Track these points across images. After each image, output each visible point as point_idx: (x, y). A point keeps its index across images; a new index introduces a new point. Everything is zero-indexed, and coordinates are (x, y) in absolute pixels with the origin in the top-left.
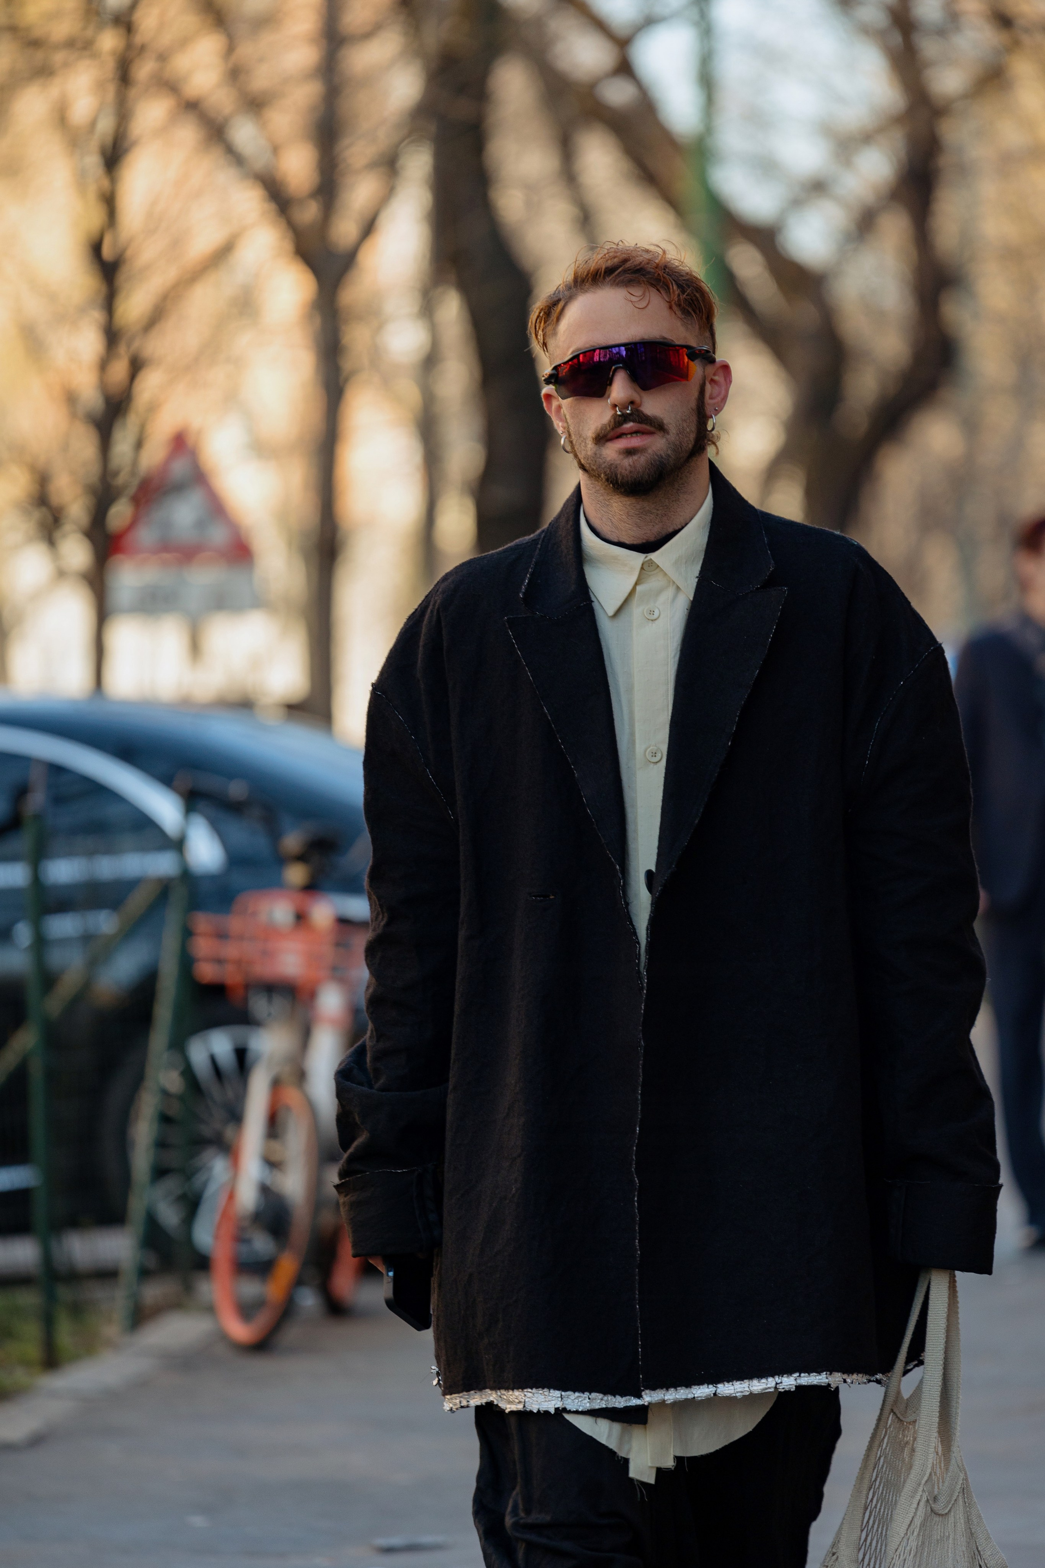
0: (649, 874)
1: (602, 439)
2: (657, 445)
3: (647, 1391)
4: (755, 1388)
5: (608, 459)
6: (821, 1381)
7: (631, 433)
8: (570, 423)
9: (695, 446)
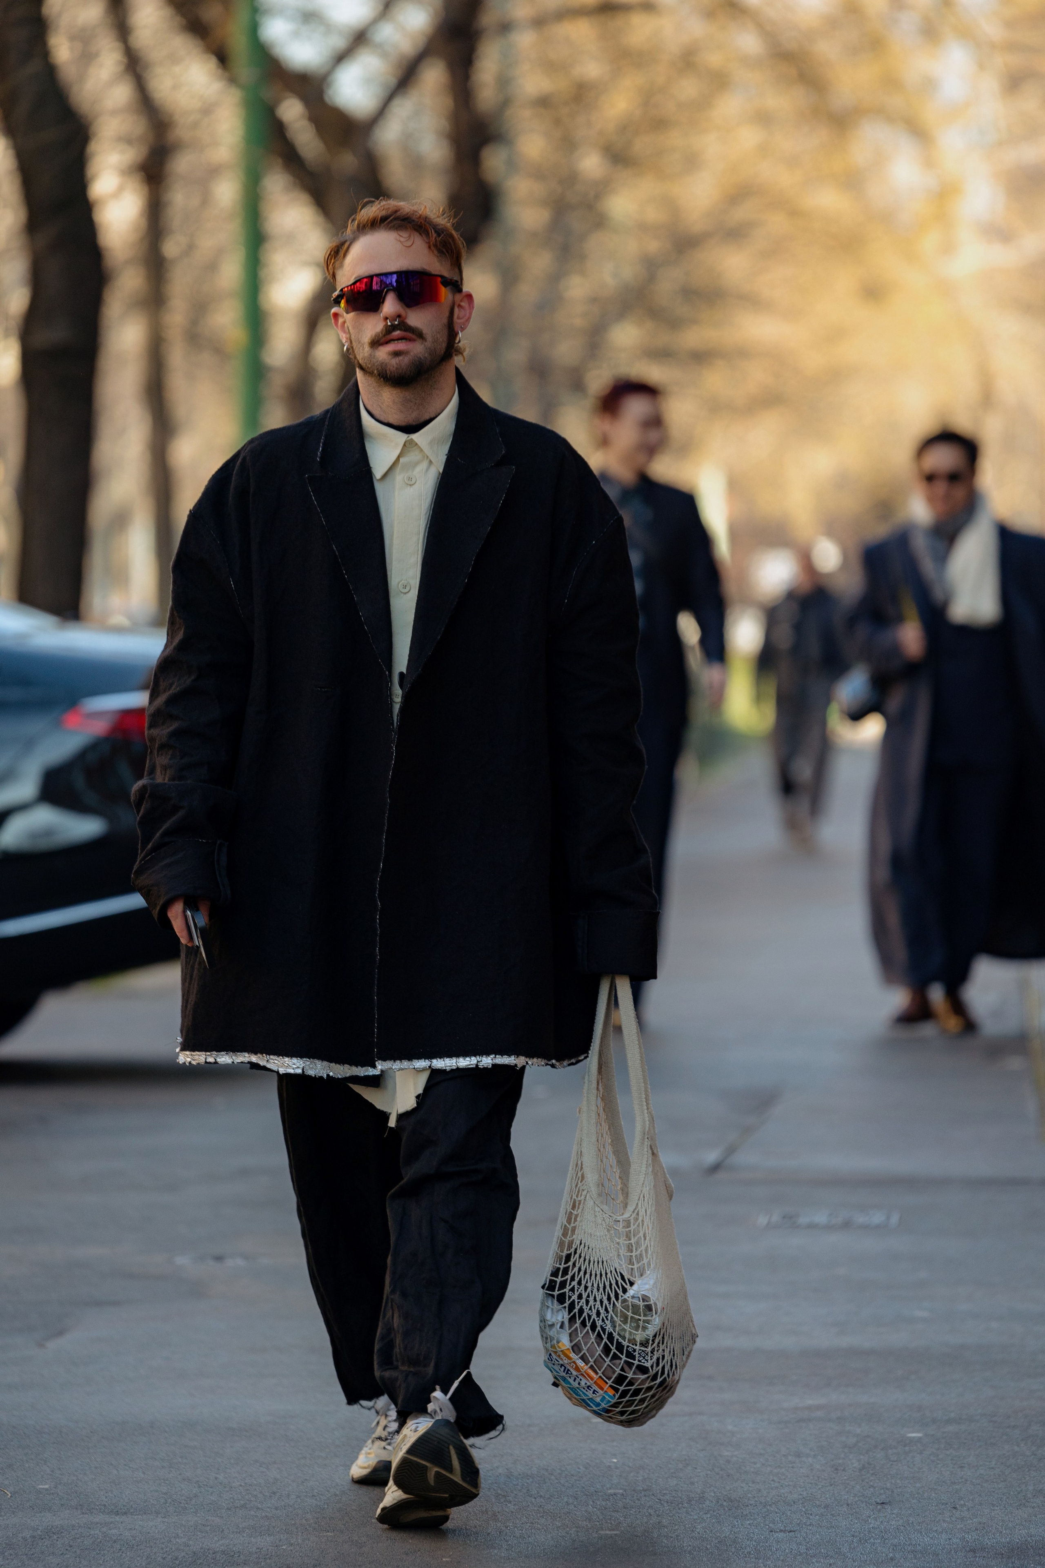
0: (401, 674)
1: (376, 343)
2: (417, 349)
3: (380, 1062)
4: (461, 1064)
5: (380, 359)
6: (511, 1062)
7: (398, 339)
8: (351, 333)
9: (445, 353)
